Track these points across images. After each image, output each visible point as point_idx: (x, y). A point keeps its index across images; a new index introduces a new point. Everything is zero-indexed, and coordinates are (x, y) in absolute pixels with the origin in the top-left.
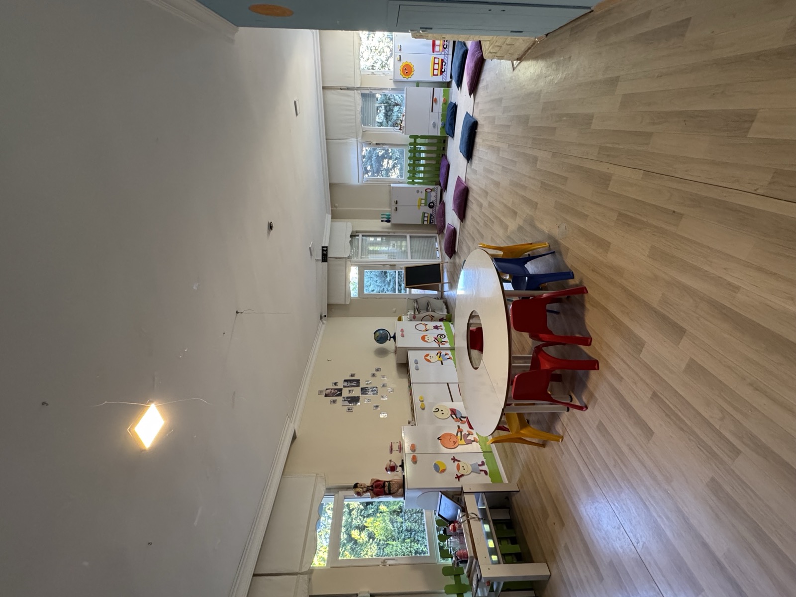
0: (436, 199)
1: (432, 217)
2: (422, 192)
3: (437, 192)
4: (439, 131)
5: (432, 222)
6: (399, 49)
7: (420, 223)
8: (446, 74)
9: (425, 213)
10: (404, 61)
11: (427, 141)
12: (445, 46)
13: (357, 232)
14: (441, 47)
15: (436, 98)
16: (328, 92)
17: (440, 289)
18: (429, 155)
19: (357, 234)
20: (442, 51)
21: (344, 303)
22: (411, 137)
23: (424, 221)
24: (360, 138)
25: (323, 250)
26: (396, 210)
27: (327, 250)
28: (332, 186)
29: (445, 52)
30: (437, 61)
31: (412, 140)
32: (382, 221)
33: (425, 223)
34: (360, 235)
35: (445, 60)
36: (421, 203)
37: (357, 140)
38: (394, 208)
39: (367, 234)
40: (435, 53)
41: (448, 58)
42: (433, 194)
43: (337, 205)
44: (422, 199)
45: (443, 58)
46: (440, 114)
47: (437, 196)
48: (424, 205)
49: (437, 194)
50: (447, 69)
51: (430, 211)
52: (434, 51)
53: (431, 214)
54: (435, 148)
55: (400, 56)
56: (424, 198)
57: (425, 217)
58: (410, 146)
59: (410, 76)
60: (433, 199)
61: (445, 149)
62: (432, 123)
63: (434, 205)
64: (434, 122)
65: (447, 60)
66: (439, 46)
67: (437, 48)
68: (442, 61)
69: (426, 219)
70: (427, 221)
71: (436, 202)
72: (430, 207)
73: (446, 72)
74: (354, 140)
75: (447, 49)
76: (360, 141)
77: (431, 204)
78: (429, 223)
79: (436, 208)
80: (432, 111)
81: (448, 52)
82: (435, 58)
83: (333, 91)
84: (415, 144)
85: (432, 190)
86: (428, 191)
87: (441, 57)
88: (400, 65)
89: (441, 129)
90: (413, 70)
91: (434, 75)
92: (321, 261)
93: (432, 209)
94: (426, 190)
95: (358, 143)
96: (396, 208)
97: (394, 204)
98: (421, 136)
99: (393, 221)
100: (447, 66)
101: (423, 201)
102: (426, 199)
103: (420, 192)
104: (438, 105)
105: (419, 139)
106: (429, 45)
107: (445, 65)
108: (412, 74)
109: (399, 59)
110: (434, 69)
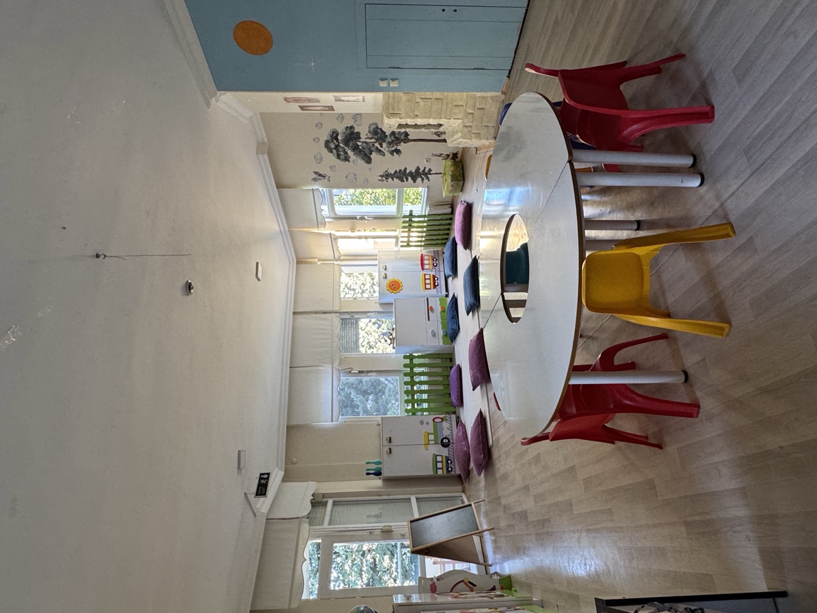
0: (452, 433)
2: (427, 423)
3: (451, 421)
6: (385, 268)
8: (441, 287)
9: (436, 456)
10: (390, 277)
11: (427, 361)
12: (435, 265)
14: (431, 266)
15: (431, 307)
19: (324, 500)
21: (286, 607)
23: (437, 469)
24: (337, 364)
25: (261, 479)
26: (390, 452)
27: (268, 478)
31: (408, 361)
32: (368, 474)
33: (440, 472)
34: (330, 502)
36: (429, 440)
37: (332, 367)
38: (386, 449)
39: (342, 501)
40: (425, 271)
41: (440, 274)
44: (429, 434)
46: (440, 323)
47: (451, 427)
49: (451, 424)
50: (440, 283)
51: (445, 452)
52: (423, 269)
53: (446, 457)
55: (386, 274)
56: (432, 431)
57: (437, 462)
59: (398, 291)
60: (446, 433)
63: (449, 441)
64: (433, 331)
66: (429, 264)
67: (426, 267)
68: (434, 277)
69: (439, 465)
70: (442, 468)
71: (452, 436)
72: (445, 445)
75: (437, 267)
77: (444, 441)
78: (445, 473)
79: (453, 446)
80: (429, 320)
84: (412, 366)
85: (442, 419)
86: (436, 420)
87: (433, 273)
88: (386, 282)
89: (442, 338)
90: (401, 285)
91: (426, 289)
92: (254, 495)
93: (447, 449)
94: (433, 420)
95: (334, 370)
96: (390, 449)
97: (386, 443)
99: (386, 473)
101: (432, 437)
102: (435, 433)
104: (435, 313)
105: (417, 359)
106: (417, 265)
107: (437, 280)
108: (401, 288)
109: (384, 277)
110: (426, 284)
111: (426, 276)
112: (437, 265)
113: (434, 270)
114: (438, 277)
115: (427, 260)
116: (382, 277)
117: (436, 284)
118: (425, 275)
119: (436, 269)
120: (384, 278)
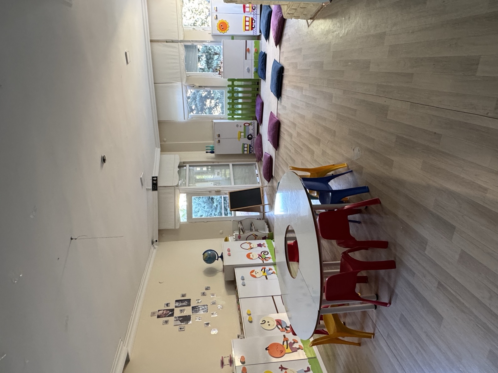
0: (254, 132)
1: (251, 147)
2: (241, 126)
3: (254, 125)
4: (253, 75)
5: (251, 151)
6: (216, 10)
7: (241, 153)
8: (256, 30)
9: (244, 144)
10: (220, 19)
11: (242, 83)
12: (254, 8)
13: (184, 163)
14: (251, 9)
15: (248, 49)
16: (155, 44)
17: (262, 210)
18: (246, 95)
19: (185, 165)
20: (252, 12)
21: (174, 228)
22: (229, 80)
23: (244, 151)
24: (185, 82)
25: (153, 180)
26: (219, 142)
27: (157, 180)
28: (160, 123)
29: (254, 13)
30: (247, 19)
31: (230, 83)
32: (207, 152)
33: (246, 152)
34: (188, 165)
35: (254, 19)
36: (241, 136)
37: (182, 84)
38: (217, 140)
39: (194, 164)
40: (246, 13)
41: (256, 17)
42: (251, 127)
43: (165, 139)
44: (241, 132)
45: (253, 17)
46: (253, 61)
47: (254, 129)
48: (243, 137)
49: (254, 127)
50: (256, 25)
51: (249, 142)
52: (244, 12)
53: (250, 145)
54: (250, 89)
55: (217, 15)
56: (243, 131)
57: (244, 147)
58: (228, 88)
59: (226, 31)
60: (251, 132)
61: (259, 89)
62: (246, 68)
63: (252, 137)
64: (248, 68)
65: (256, 19)
66: (249, 7)
67: (247, 9)
68: (252, 19)
69: (246, 149)
70: (247, 151)
71: (254, 134)
72: (249, 139)
73: (256, 28)
74: (179, 84)
75: (255, 10)
76: (185, 84)
77: (249, 136)
78: (248, 153)
79: (254, 139)
80: (246, 59)
81: (256, 12)
82: (246, 17)
83: (160, 44)
84: (233, 86)
85: (249, 124)
86: (246, 125)
87: (251, 16)
88: (217, 22)
89: (254, 73)
90: (228, 26)
91: (246, 30)
92: (152, 190)
93: (250, 141)
94: (244, 124)
95: (183, 86)
96: (219, 141)
97: (217, 137)
98: (238, 79)
99: (217, 152)
100: (256, 23)
101: (242, 134)
102: (245, 132)
103: (239, 127)
104: (251, 54)
105: (236, 82)
107: (254, 22)
108: (227, 29)
110: (246, 26)
116: (214, 18)
117: (253, 26)
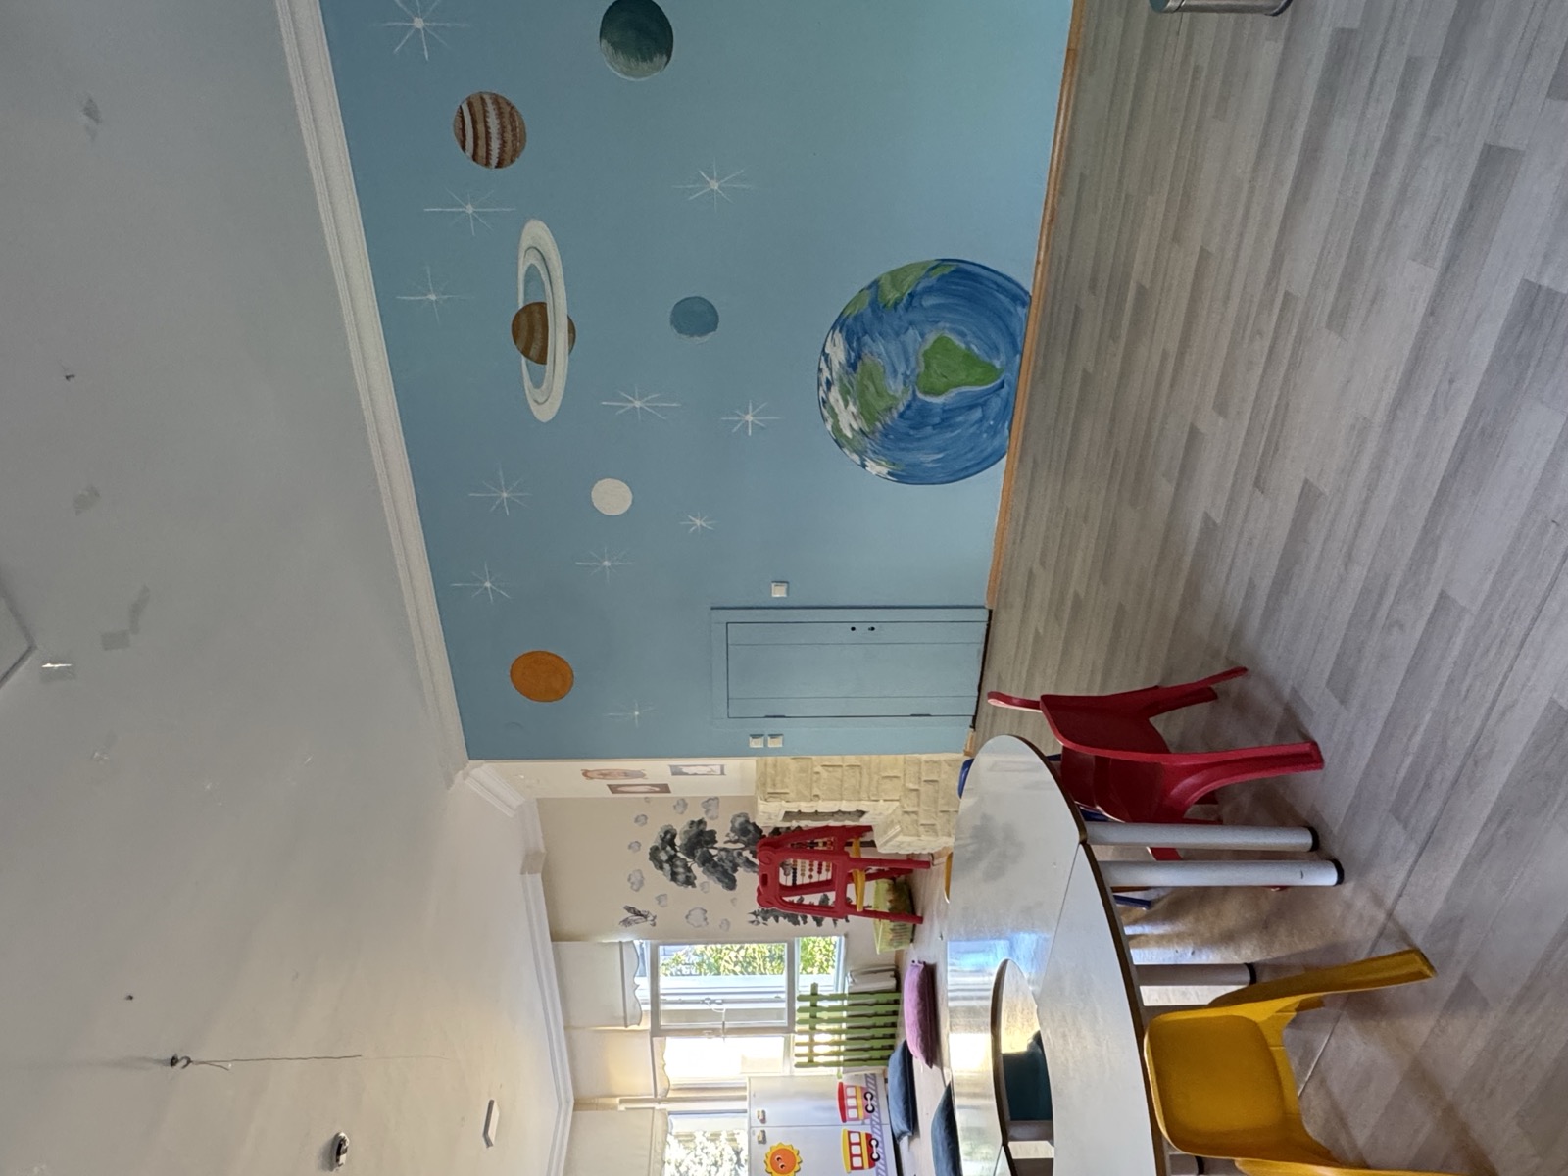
6: (761, 1118)
10: (776, 1140)
12: (870, 1108)
14: (862, 1112)
20: (866, 1118)
30: (855, 1138)
35: (874, 1136)
40: (847, 1123)
41: (881, 1130)
45: (870, 1132)
50: (884, 1153)
52: (844, 1119)
55: (764, 1133)
65: (881, 1136)
66: (856, 1108)
67: (851, 1114)
68: (869, 1138)
73: (885, 1160)
75: (875, 1113)
81: (879, 1118)
87: (866, 1129)
88: (764, 1151)
90: (798, 1161)
91: (853, 1168)
106: (832, 1109)
107: (877, 1145)
108: (796, 1168)
109: (761, 1139)
110: (852, 1156)
111: (851, 1135)
112: (874, 1110)
113: (868, 1121)
114: (879, 1138)
115: (851, 1097)
116: (755, 1139)
117: (875, 1156)
118: (849, 1132)
119: (872, 1120)
120: (760, 1142)
